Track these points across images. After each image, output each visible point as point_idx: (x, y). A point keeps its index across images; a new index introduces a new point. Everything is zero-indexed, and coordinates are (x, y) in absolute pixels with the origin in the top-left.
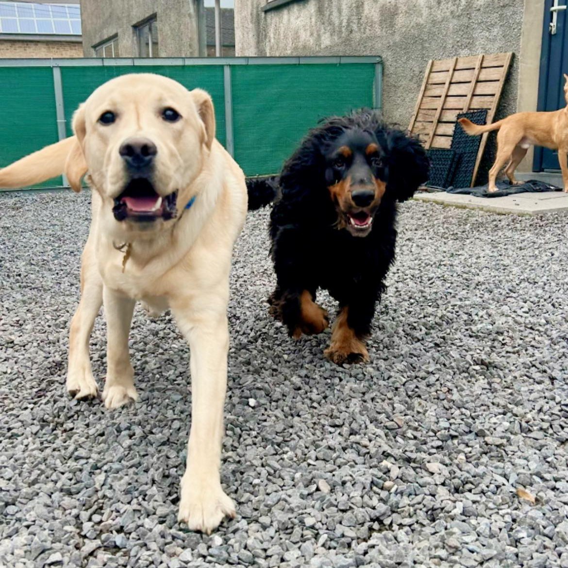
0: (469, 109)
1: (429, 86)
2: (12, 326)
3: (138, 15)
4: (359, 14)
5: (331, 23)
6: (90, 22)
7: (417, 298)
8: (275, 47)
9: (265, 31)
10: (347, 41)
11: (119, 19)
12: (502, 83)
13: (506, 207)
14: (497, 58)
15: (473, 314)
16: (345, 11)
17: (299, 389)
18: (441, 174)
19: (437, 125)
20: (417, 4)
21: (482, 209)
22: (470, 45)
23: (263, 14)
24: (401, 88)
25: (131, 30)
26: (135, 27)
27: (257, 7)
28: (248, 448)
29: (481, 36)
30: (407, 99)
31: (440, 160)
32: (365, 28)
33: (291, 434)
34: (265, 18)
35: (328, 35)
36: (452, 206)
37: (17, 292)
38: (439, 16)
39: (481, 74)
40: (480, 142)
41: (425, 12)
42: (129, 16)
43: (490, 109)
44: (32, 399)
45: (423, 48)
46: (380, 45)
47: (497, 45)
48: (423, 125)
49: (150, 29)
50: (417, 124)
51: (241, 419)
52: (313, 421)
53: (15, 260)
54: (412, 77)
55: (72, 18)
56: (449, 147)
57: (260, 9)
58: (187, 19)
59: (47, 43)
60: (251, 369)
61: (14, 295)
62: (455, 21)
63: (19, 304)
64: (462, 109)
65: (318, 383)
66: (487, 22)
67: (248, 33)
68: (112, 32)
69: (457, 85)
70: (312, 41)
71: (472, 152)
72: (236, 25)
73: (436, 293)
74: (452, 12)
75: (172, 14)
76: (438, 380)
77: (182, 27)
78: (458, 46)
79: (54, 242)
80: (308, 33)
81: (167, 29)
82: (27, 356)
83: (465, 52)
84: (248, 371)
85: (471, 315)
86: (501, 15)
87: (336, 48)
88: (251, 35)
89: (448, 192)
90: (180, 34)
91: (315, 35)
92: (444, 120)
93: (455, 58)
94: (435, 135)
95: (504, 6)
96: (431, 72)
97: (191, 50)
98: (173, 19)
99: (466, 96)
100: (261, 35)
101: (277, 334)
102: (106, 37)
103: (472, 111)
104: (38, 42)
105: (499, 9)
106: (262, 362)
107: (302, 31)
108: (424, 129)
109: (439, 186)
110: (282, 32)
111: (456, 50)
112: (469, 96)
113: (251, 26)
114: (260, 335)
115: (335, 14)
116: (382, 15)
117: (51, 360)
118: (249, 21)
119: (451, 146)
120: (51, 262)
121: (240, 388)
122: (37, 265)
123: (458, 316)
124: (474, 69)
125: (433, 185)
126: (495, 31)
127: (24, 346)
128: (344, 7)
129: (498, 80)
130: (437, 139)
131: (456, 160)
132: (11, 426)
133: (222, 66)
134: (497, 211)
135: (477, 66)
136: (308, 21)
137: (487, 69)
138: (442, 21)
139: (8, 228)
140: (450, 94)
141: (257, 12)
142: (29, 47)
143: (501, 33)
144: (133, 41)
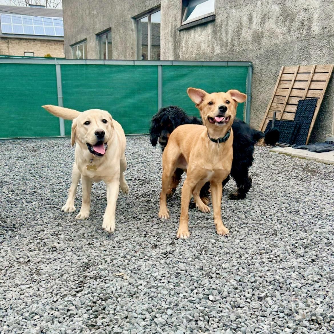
0: (306, 97)
1: (281, 82)
2: (52, 235)
3: (100, 28)
4: (239, 36)
5: (221, 40)
6: (69, 30)
7: (292, 225)
8: (185, 52)
9: (179, 42)
10: (231, 51)
11: (88, 30)
12: (328, 83)
13: (330, 160)
14: (324, 68)
15: (330, 239)
16: (230, 33)
17: (236, 289)
18: (287, 136)
19: (286, 106)
20: (276, 32)
21: (315, 160)
22: (308, 58)
23: (178, 32)
24: (264, 82)
25: (95, 37)
26: (98, 35)
27: (175, 28)
28: (215, 330)
29: (315, 53)
30: (267, 89)
31: (287, 127)
32: (242, 45)
33: (241, 322)
34: (180, 34)
35: (219, 47)
36: (296, 157)
37: (50, 211)
38: (289, 40)
39: (314, 76)
40: (312, 118)
41: (281, 37)
42: (94, 28)
43: (319, 98)
44: (77, 288)
45: (278, 59)
46: (251, 55)
47: (325, 59)
48: (277, 105)
49: (107, 37)
50: (273, 104)
51: (207, 309)
52: (251, 313)
53: (43, 188)
54: (271, 76)
55: (56, 26)
56: (293, 120)
57: (176, 29)
58: (131, 32)
59: (41, 40)
60: (204, 273)
61: (48, 213)
62: (299, 44)
63: (52, 220)
64: (302, 97)
65: (248, 285)
66: (319, 45)
67: (168, 43)
68: (83, 38)
69: (299, 82)
70: (208, 50)
71: (307, 124)
72: (161, 38)
73: (303, 222)
74: (297, 38)
75: (121, 29)
76: (320, 286)
77: (127, 37)
78: (300, 59)
79: (63, 176)
80: (207, 45)
81: (117, 38)
82: (67, 258)
83: (304, 62)
84: (203, 274)
85: (328, 239)
86: (328, 41)
87: (223, 56)
88: (170, 45)
89: (292, 147)
90: (125, 41)
91: (211, 46)
92: (290, 103)
93: (298, 66)
94: (284, 112)
95: (330, 36)
96: (283, 73)
97: (132, 51)
98: (122, 32)
99: (305, 89)
100: (177, 45)
101: (213, 247)
102: (79, 40)
103: (308, 99)
104: (35, 40)
105: (327, 37)
106: (210, 269)
107: (202, 44)
108: (278, 107)
109: (286, 143)
110: (190, 44)
111: (299, 60)
112: (307, 89)
113: (170, 39)
114: (203, 248)
115: (224, 34)
116: (253, 37)
117: (82, 261)
118: (170, 36)
119: (294, 119)
120: (65, 191)
121: (202, 288)
122: (57, 192)
123: (321, 239)
124: (310, 73)
125: (283, 142)
126: (324, 51)
127: (63, 250)
128: (229, 31)
129: (325, 81)
130: (286, 114)
131: (297, 128)
132: (69, 309)
133: (157, 66)
134: (325, 162)
135: (312, 72)
136: (206, 38)
137: (318, 74)
138: (291, 43)
139: (33, 165)
140: (294, 87)
141: (175, 30)
142: (30, 43)
143: (327, 52)
144: (96, 44)
